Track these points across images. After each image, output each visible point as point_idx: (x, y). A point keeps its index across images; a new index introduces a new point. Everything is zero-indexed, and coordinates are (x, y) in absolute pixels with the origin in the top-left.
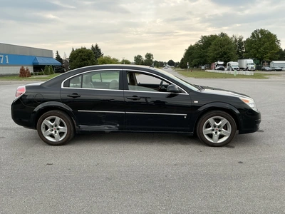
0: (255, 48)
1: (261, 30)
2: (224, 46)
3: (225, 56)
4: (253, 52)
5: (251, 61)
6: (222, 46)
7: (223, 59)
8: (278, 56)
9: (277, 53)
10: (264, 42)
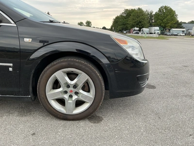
0: (161, 19)
1: (166, 7)
2: (139, 17)
3: (140, 24)
4: (159, 22)
5: (158, 28)
6: (138, 17)
7: (138, 26)
8: (176, 25)
9: (175, 24)
10: (167, 15)
